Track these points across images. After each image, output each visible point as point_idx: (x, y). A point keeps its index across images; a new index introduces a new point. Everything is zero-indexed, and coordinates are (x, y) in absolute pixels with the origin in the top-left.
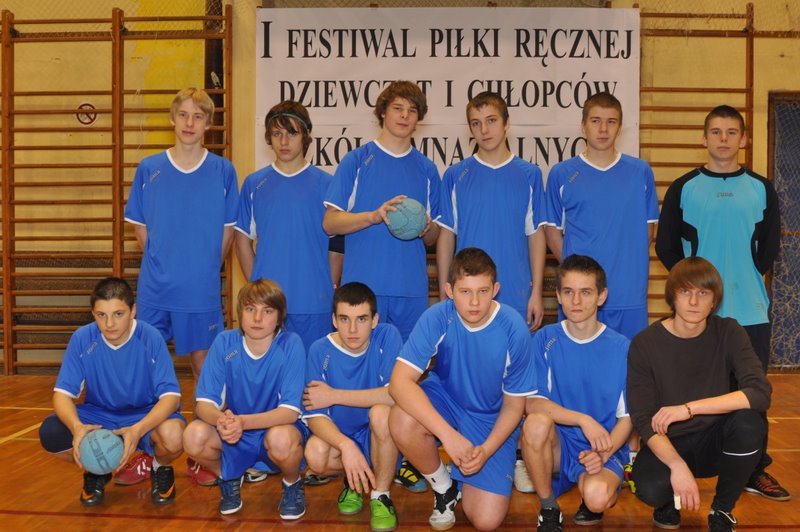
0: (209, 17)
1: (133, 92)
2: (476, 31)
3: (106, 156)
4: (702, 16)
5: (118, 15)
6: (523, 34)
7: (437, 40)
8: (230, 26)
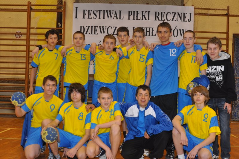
0: (59, 5)
1: (33, 28)
2: (143, 12)
3: (24, 48)
4: (213, 9)
5: (30, 3)
6: (157, 13)
7: (130, 14)
8: (65, 8)
